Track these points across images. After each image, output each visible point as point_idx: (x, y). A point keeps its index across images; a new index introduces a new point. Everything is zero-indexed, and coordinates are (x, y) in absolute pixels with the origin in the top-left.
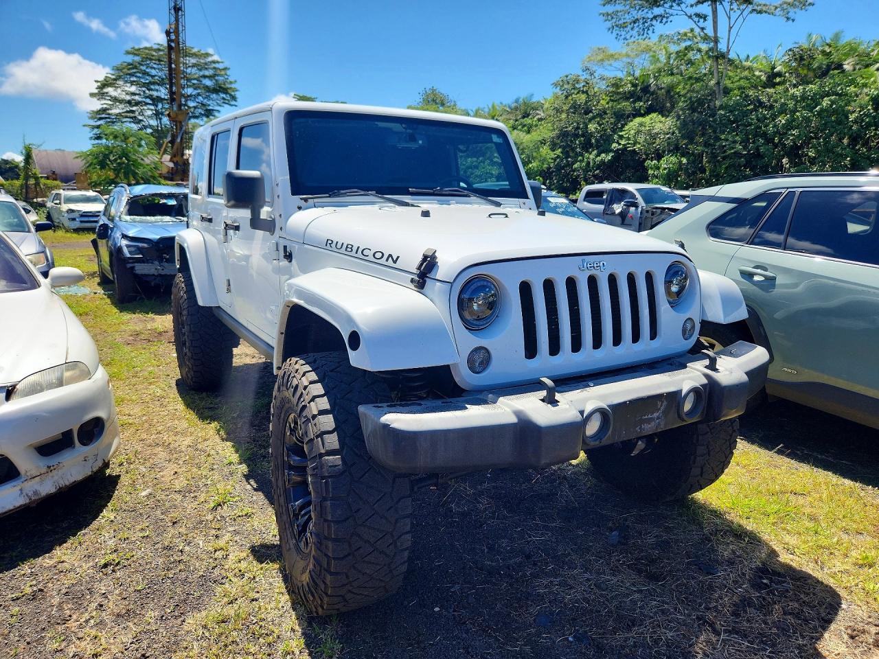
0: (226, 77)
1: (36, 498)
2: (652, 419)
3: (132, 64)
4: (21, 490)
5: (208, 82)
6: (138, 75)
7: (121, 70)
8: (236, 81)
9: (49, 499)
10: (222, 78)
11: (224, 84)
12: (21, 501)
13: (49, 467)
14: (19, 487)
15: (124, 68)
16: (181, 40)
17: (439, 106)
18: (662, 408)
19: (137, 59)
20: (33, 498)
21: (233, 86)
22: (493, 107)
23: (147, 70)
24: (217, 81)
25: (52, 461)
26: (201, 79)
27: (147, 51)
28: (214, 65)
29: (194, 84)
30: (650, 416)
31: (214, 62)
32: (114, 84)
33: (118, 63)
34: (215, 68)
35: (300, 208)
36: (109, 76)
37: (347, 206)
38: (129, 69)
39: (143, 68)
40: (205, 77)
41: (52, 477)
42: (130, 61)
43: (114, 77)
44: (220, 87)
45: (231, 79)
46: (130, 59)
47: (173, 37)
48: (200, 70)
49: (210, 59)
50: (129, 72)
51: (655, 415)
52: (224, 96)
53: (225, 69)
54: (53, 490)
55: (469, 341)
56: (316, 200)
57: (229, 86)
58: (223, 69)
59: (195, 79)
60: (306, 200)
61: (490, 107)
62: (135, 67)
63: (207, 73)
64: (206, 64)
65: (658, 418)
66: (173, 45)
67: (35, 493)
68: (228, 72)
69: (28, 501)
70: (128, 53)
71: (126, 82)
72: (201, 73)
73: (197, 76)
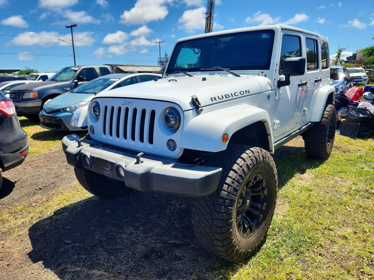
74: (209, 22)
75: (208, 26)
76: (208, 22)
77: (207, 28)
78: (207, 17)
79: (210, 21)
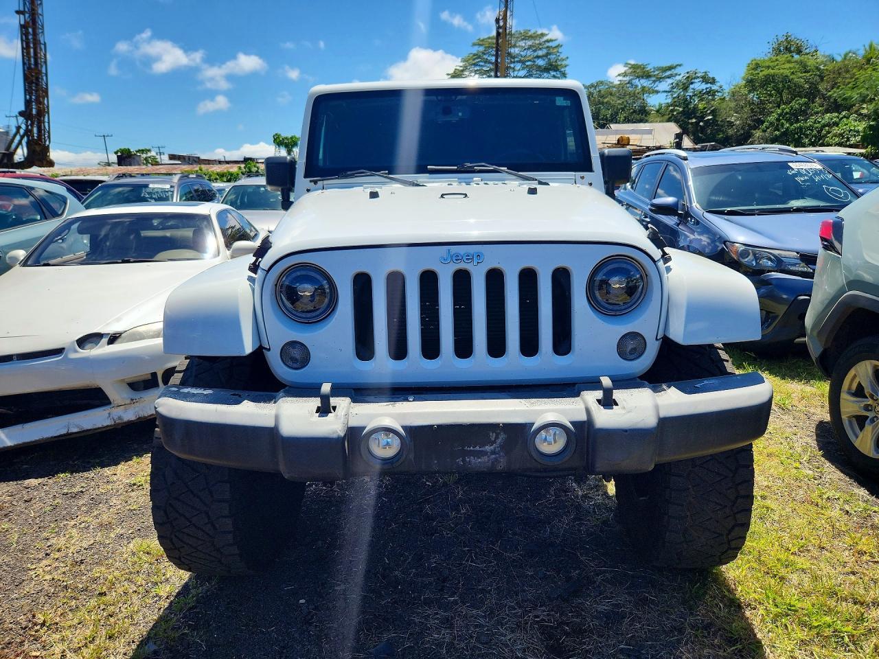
0: (558, 54)
1: (119, 421)
2: (484, 453)
3: (477, 55)
4: (109, 414)
5: (541, 62)
6: (481, 64)
7: (467, 61)
8: (567, 58)
9: (130, 425)
10: (554, 56)
11: (556, 62)
12: (108, 422)
13: (132, 400)
14: (108, 412)
15: (469, 59)
16: (508, 26)
17: (794, 54)
18: (499, 441)
19: (482, 49)
20: (117, 422)
21: (564, 63)
22: (871, 46)
23: (489, 58)
24: (549, 59)
25: (136, 395)
26: (536, 60)
27: (490, 40)
28: (548, 44)
29: (527, 66)
30: (478, 448)
31: (548, 41)
32: (461, 75)
33: (465, 55)
34: (548, 47)
35: (308, 190)
36: (458, 68)
37: (353, 187)
38: (474, 60)
39: (485, 57)
40: (538, 57)
41: (135, 408)
42: (475, 52)
43: (461, 68)
44: (551, 65)
45: (563, 56)
46: (475, 50)
47: (501, 24)
48: (535, 51)
49: (545, 38)
50: (473, 62)
51: (488, 448)
52: (555, 73)
53: (559, 46)
54: (133, 418)
55: (280, 333)
56: (325, 182)
57: (559, 63)
58: (556, 47)
59: (529, 61)
60: (315, 182)
61: (868, 48)
62: (479, 57)
63: (540, 53)
64: (540, 44)
65: (493, 452)
66: (501, 31)
67: (120, 418)
68: (560, 50)
69: (113, 423)
70: (474, 45)
71: (471, 72)
72: (536, 54)
73: (532, 56)
74: (30, 37)
75: (32, 50)
76: (27, 38)
77: (28, 53)
78: (22, 23)
79: (35, 34)
